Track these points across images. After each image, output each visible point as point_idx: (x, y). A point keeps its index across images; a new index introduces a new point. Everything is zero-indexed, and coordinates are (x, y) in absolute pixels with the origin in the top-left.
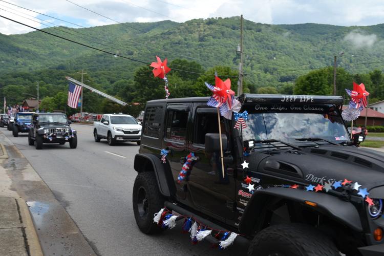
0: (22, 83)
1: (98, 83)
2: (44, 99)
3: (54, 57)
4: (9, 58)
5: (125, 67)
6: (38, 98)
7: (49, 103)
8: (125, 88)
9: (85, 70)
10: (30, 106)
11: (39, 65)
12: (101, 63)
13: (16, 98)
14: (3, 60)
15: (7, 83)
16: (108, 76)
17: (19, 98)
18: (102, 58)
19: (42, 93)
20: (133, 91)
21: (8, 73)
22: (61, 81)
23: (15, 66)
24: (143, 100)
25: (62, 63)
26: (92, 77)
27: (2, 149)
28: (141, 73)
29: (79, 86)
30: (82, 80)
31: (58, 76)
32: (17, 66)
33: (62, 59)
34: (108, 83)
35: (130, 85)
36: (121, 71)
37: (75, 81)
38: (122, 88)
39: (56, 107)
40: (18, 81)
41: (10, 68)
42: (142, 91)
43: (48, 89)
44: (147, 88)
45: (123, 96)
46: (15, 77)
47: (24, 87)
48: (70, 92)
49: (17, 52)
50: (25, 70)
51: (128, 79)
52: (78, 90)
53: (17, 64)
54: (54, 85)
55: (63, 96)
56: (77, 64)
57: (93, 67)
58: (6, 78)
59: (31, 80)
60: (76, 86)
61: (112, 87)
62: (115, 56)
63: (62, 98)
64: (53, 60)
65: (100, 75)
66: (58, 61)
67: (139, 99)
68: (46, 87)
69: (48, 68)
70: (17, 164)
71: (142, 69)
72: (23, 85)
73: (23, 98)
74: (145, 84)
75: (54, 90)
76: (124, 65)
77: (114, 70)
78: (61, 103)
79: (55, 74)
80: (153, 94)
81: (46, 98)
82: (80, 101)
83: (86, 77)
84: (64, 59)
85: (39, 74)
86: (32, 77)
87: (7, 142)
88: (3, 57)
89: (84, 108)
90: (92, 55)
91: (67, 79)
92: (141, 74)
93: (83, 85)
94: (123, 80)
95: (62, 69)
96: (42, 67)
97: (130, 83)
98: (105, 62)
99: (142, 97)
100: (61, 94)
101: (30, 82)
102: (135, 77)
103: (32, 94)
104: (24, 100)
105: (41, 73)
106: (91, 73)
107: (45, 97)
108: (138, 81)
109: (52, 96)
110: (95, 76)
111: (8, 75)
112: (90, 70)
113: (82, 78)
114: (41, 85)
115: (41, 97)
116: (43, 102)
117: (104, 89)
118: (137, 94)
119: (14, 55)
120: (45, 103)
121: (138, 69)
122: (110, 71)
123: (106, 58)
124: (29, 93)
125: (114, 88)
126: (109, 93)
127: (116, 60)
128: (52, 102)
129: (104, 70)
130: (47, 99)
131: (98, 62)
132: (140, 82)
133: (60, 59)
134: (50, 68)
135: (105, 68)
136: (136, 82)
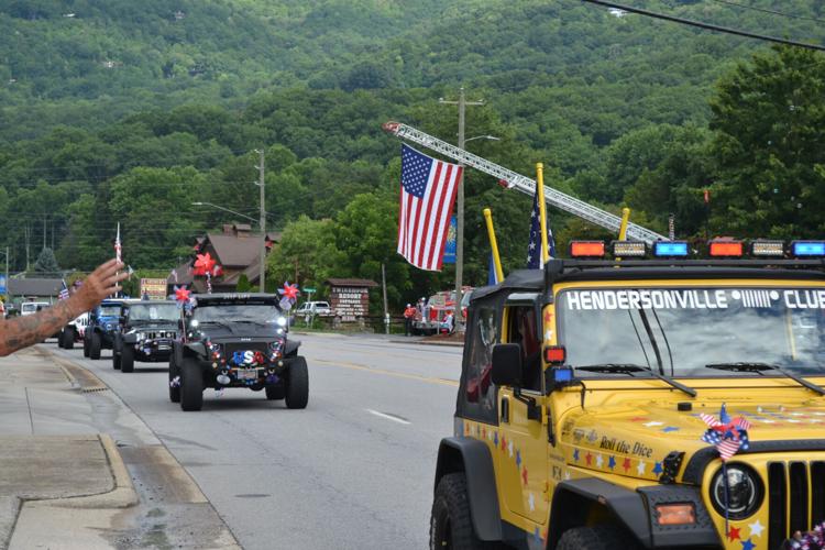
0: (192, 158)
1: (535, 147)
2: (286, 230)
3: (333, 32)
4: (135, 48)
5: (664, 63)
6: (263, 222)
7: (312, 248)
8: (662, 165)
9: (475, 85)
10: (225, 262)
11: (264, 75)
12: (547, 51)
13: (167, 226)
14: (110, 56)
15: (126, 161)
16: (582, 113)
17: (182, 227)
18: (554, 25)
19: (281, 202)
20: (704, 181)
21: (132, 113)
22: (364, 140)
23: (163, 82)
24: (753, 223)
25: (367, 57)
26: (506, 118)
27: (109, 463)
28: (747, 90)
29: (445, 165)
30: (461, 134)
31: (352, 118)
32: (170, 80)
33: (367, 41)
34: (582, 143)
35: (689, 148)
36: (646, 81)
37: (426, 140)
38: (652, 164)
39: (340, 262)
40: (173, 151)
41: (143, 91)
42: (746, 177)
43: (304, 182)
44: (773, 161)
45: (657, 207)
46: (162, 130)
47: (201, 176)
48: (405, 196)
49: (171, 18)
50: (203, 98)
51: (679, 123)
52: (443, 183)
53: (167, 70)
54: (333, 161)
55: (372, 211)
56: (433, 61)
57: (510, 73)
58: (126, 136)
59: (230, 143)
60: (435, 162)
61: (600, 162)
62: (617, 13)
63: (373, 220)
64: (327, 47)
65: (544, 108)
66: (348, 47)
67: (735, 216)
68: (299, 171)
69: (306, 82)
70: (177, 529)
71: (750, 67)
72: (198, 165)
73: (199, 224)
74: (764, 145)
75: (333, 184)
76: (657, 54)
77: (611, 81)
78: (363, 246)
79: (338, 110)
80: (805, 192)
81: (298, 224)
82: (451, 237)
83: (477, 121)
84: (379, 42)
85: (265, 115)
86: (235, 130)
87: (131, 432)
88: (110, 40)
89: (475, 266)
90: (506, 15)
91: (389, 133)
92: (744, 96)
93: (463, 156)
94: (653, 129)
95: (366, 87)
96: (277, 82)
97: (688, 139)
98: (566, 44)
99: (751, 207)
100: (363, 204)
101: (226, 149)
102: (715, 109)
103: (236, 205)
104: (201, 233)
105: (277, 107)
106: (503, 99)
107: (296, 218)
108: (725, 130)
109: (326, 213)
110: (521, 114)
111: (129, 122)
112: (497, 84)
113: (462, 124)
114: (275, 165)
115: (274, 220)
116: (284, 246)
117: (566, 172)
118: (723, 196)
119: (154, 33)
120: (293, 250)
121: (727, 67)
122: (593, 88)
123: (570, 25)
124: (223, 202)
125: (612, 166)
126: (588, 192)
127: (620, 29)
128: (326, 242)
129: (562, 84)
130: (302, 228)
131: (531, 44)
132: (740, 133)
133: (357, 39)
134: (314, 85)
135: (571, 72)
136: (717, 133)
